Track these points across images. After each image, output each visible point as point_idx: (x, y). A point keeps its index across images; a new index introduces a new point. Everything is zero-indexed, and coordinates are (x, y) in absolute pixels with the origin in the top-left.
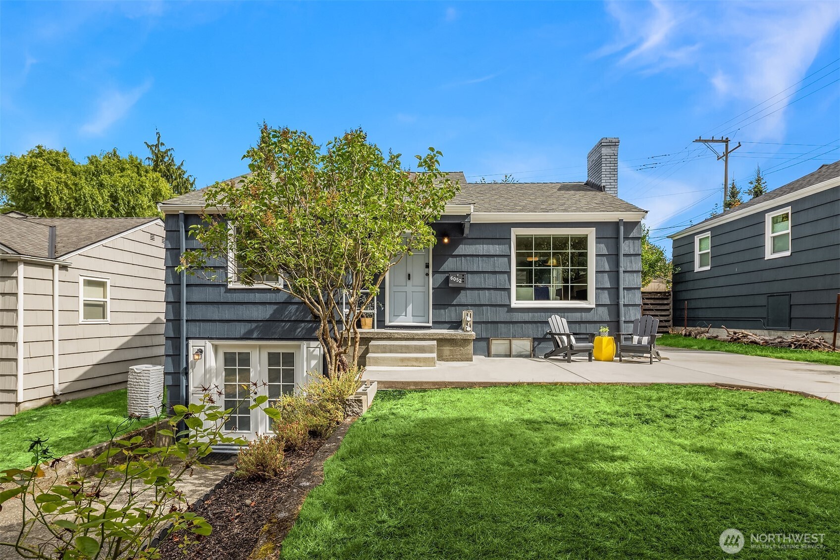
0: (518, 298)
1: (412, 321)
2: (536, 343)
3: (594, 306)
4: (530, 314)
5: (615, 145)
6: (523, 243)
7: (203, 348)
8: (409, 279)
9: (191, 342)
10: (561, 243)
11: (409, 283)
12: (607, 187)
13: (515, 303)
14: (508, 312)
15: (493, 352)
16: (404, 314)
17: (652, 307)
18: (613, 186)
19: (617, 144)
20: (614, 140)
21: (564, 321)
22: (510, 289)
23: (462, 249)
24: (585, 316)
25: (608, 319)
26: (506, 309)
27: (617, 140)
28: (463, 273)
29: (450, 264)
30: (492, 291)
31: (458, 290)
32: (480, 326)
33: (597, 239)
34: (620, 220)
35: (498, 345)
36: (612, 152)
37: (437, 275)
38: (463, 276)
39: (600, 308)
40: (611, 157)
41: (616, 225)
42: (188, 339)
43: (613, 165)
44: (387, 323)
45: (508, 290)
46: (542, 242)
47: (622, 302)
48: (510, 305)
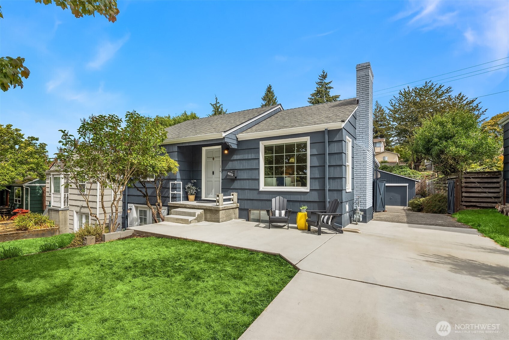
0: (266, 185)
1: (213, 197)
3: (308, 191)
4: (270, 195)
5: (367, 68)
6: (268, 149)
7: (131, 207)
8: (213, 174)
9: (129, 204)
10: (290, 148)
11: (214, 176)
13: (262, 188)
15: (252, 217)
16: (211, 194)
18: (365, 99)
19: (367, 67)
20: (365, 65)
21: (286, 200)
22: (259, 179)
23: (235, 157)
24: (303, 198)
25: (317, 200)
26: (257, 192)
27: (367, 64)
28: (233, 170)
29: (230, 165)
30: (250, 181)
31: (234, 179)
32: (244, 201)
33: (311, 144)
34: (325, 129)
35: (254, 214)
36: (364, 73)
37: (224, 172)
38: (234, 172)
39: (313, 192)
40: (364, 77)
42: (128, 203)
43: (365, 83)
44: (203, 197)
45: (258, 180)
46: (279, 148)
47: (327, 188)
48: (259, 189)
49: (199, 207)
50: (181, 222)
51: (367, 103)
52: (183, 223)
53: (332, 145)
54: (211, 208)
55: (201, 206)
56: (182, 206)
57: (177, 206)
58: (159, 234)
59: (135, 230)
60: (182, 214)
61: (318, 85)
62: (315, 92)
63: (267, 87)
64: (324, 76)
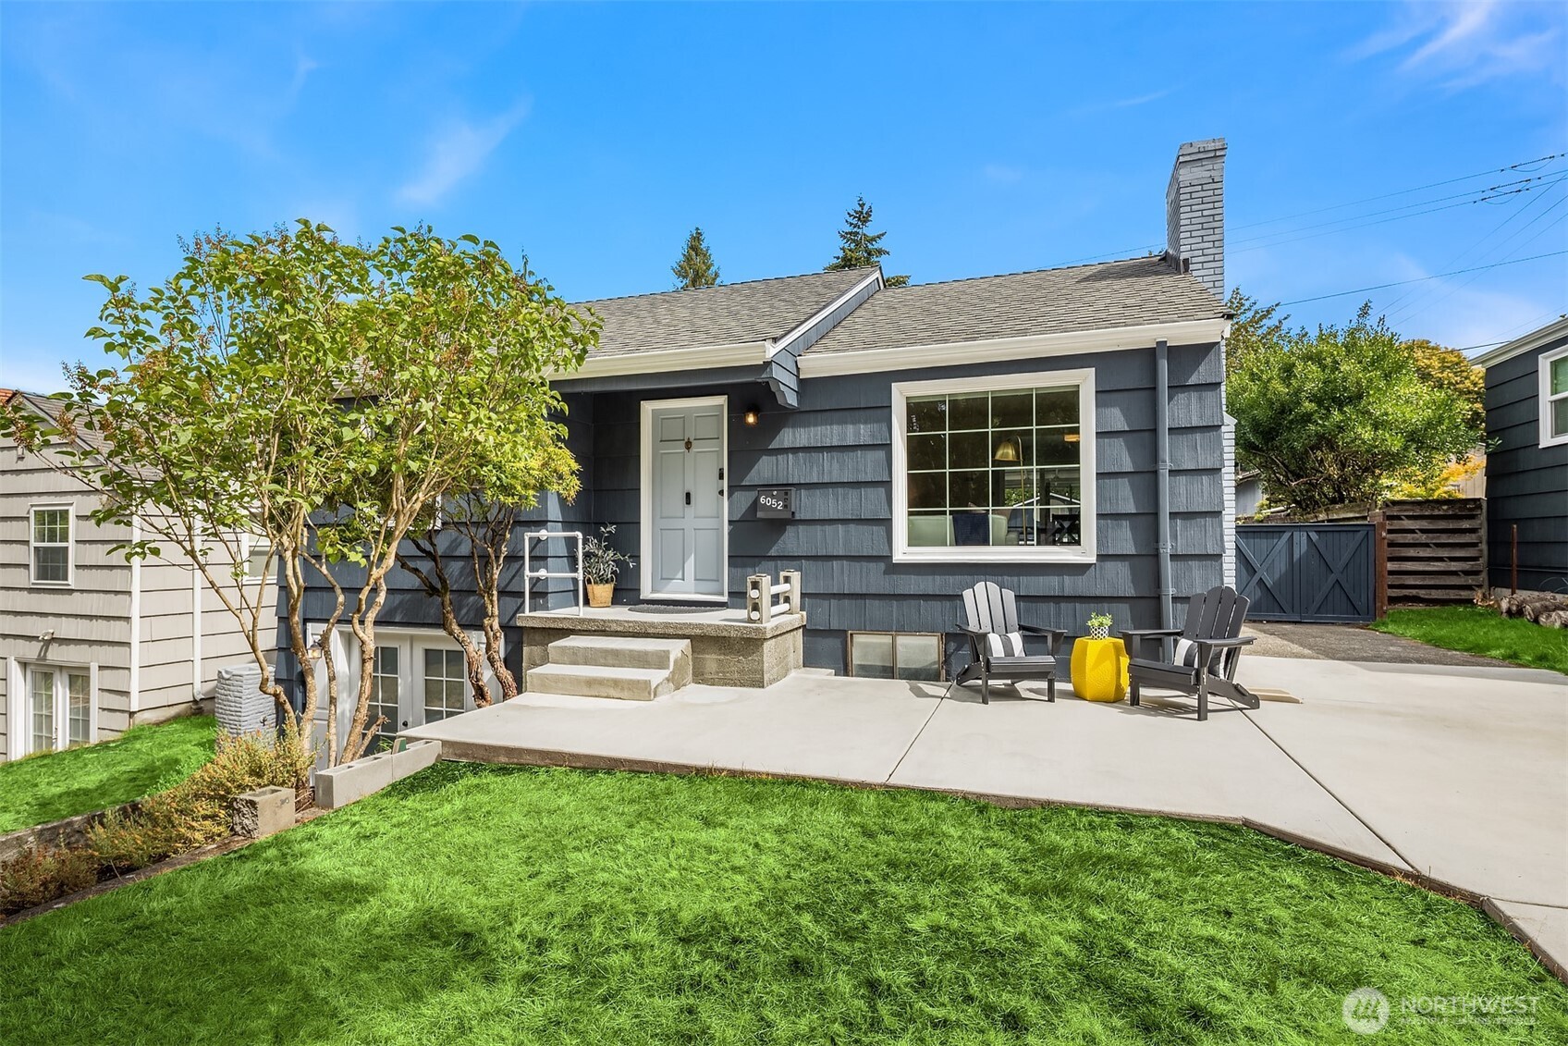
0: (914, 540)
1: (693, 591)
2: (952, 646)
3: (1093, 560)
4: (938, 578)
5: (1215, 157)
6: (922, 413)
7: (325, 637)
8: (688, 502)
9: (309, 625)
10: (1012, 409)
11: (690, 510)
12: (1194, 260)
13: (903, 552)
14: (885, 573)
15: (857, 658)
16: (680, 576)
17: (1423, 538)
18: (1211, 258)
19: (1218, 153)
20: (1211, 146)
21: (1010, 595)
22: (891, 519)
23: (788, 437)
24: (1070, 585)
25: (1131, 592)
26: (882, 566)
27: (1218, 145)
28: (785, 489)
29: (765, 469)
30: (852, 527)
31: (778, 525)
32: (826, 603)
33: (1099, 395)
34: (1157, 343)
35: (866, 646)
36: (1208, 174)
37: (737, 494)
38: (786, 494)
39: (1109, 565)
40: (1205, 187)
41: (1149, 356)
42: (306, 621)
43: (1211, 206)
44: (646, 593)
45: (887, 523)
46: (968, 411)
47: (1167, 548)
48: (891, 557)
49: (671, 631)
50: (612, 692)
51: (1218, 271)
52: (625, 694)
53: (1181, 397)
54: (725, 634)
55: (676, 626)
56: (585, 627)
57: (561, 626)
58: (586, 756)
59: (445, 743)
60: (602, 661)
61: (845, 241)
62: (835, 261)
63: (688, 237)
64: (863, 217)
